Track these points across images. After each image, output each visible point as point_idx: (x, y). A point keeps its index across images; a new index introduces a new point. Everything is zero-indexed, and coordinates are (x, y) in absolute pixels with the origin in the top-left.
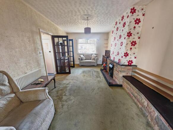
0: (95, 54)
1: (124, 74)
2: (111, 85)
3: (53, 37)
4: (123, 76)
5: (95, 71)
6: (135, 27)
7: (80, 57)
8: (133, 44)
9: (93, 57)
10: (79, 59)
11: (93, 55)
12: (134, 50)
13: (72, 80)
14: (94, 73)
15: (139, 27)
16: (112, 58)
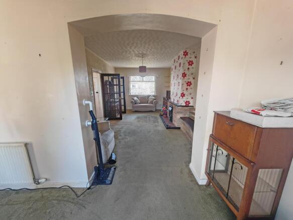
0: (153, 96)
1: (182, 115)
2: (168, 128)
3: (102, 76)
4: (181, 118)
5: (152, 117)
6: (188, 69)
7: (134, 99)
8: (189, 84)
9: (150, 100)
10: (132, 102)
11: (150, 97)
12: (190, 91)
13: (125, 125)
14: (151, 118)
15: (193, 68)
16: (172, 100)
